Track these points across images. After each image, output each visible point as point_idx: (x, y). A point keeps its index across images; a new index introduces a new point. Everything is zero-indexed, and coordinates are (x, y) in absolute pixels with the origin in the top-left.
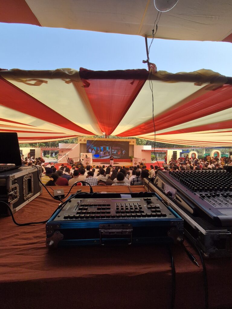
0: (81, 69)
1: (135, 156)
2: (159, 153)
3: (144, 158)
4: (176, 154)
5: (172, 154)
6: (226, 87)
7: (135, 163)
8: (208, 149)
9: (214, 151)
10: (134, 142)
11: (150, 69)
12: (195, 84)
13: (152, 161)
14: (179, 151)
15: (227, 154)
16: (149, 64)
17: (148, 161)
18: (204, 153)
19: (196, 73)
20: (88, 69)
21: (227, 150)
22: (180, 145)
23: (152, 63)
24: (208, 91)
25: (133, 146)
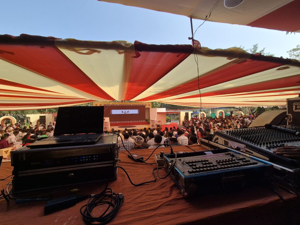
0: (136, 42)
1: (151, 119)
2: (172, 115)
3: (159, 120)
4: (188, 115)
5: (185, 115)
6: (249, 61)
7: (152, 126)
8: (213, 110)
9: (219, 111)
10: (149, 105)
11: (195, 45)
12: (228, 59)
13: (167, 122)
14: (190, 113)
15: (228, 113)
16: (193, 40)
17: (164, 123)
18: (210, 113)
19: (229, 50)
20: (143, 42)
21: (229, 110)
22: (190, 107)
23: (196, 40)
24: (235, 64)
25: (149, 109)
